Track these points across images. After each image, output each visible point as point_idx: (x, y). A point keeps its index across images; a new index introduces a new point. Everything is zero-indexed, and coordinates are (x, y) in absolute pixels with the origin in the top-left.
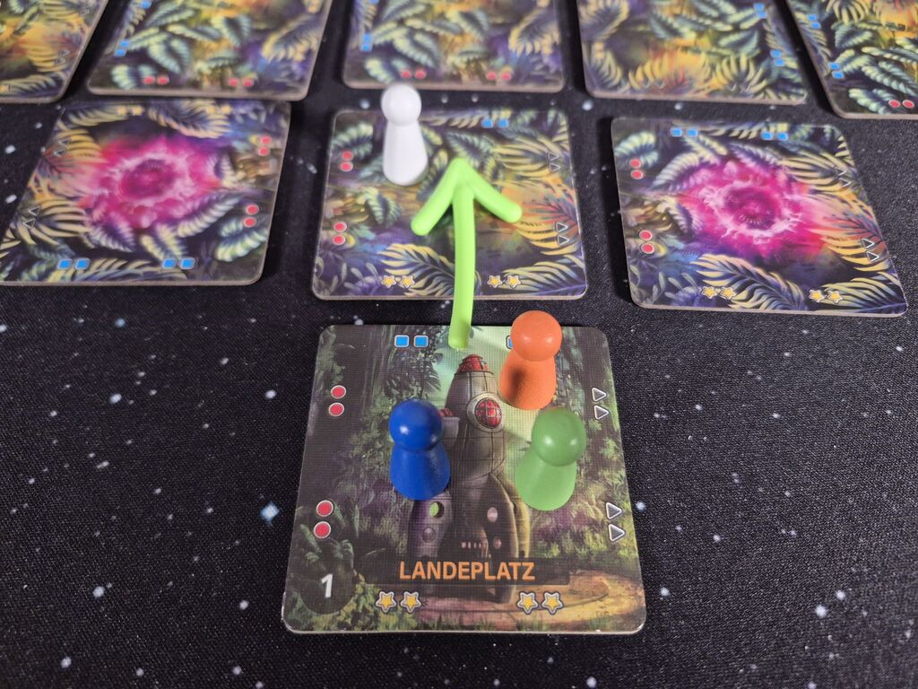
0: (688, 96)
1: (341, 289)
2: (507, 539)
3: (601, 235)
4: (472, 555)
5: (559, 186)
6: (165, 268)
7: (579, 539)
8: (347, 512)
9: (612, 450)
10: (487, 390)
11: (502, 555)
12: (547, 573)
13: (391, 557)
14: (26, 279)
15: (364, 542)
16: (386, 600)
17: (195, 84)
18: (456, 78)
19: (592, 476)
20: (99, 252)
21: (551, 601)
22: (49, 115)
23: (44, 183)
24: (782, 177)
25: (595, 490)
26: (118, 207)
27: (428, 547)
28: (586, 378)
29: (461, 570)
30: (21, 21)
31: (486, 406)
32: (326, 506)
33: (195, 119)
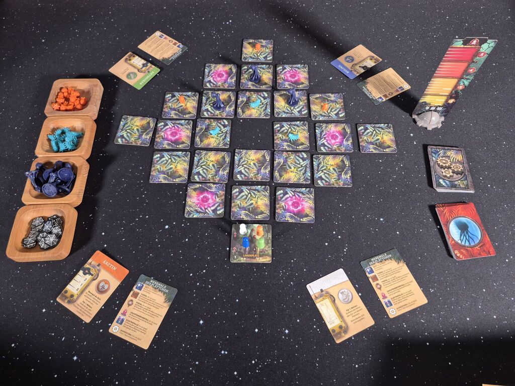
0: (290, 182)
1: (235, 218)
2: (256, 252)
3: (273, 209)
4: (252, 254)
5: (267, 201)
6: (210, 215)
7: (265, 252)
8: (237, 249)
9: (270, 241)
10: (254, 234)
11: (256, 254)
12: (260, 256)
13: (242, 254)
14: (190, 217)
15: (239, 252)
16: (242, 258)
17: (209, 180)
18: (252, 179)
19: (267, 245)
20: (200, 212)
21: (261, 259)
22: (186, 186)
23: (189, 200)
24: (302, 199)
25: (267, 247)
26: (201, 204)
27: (247, 253)
28: (268, 232)
29: (251, 256)
30: (176, 164)
31: (254, 236)
32: (235, 248)
33: (210, 188)
